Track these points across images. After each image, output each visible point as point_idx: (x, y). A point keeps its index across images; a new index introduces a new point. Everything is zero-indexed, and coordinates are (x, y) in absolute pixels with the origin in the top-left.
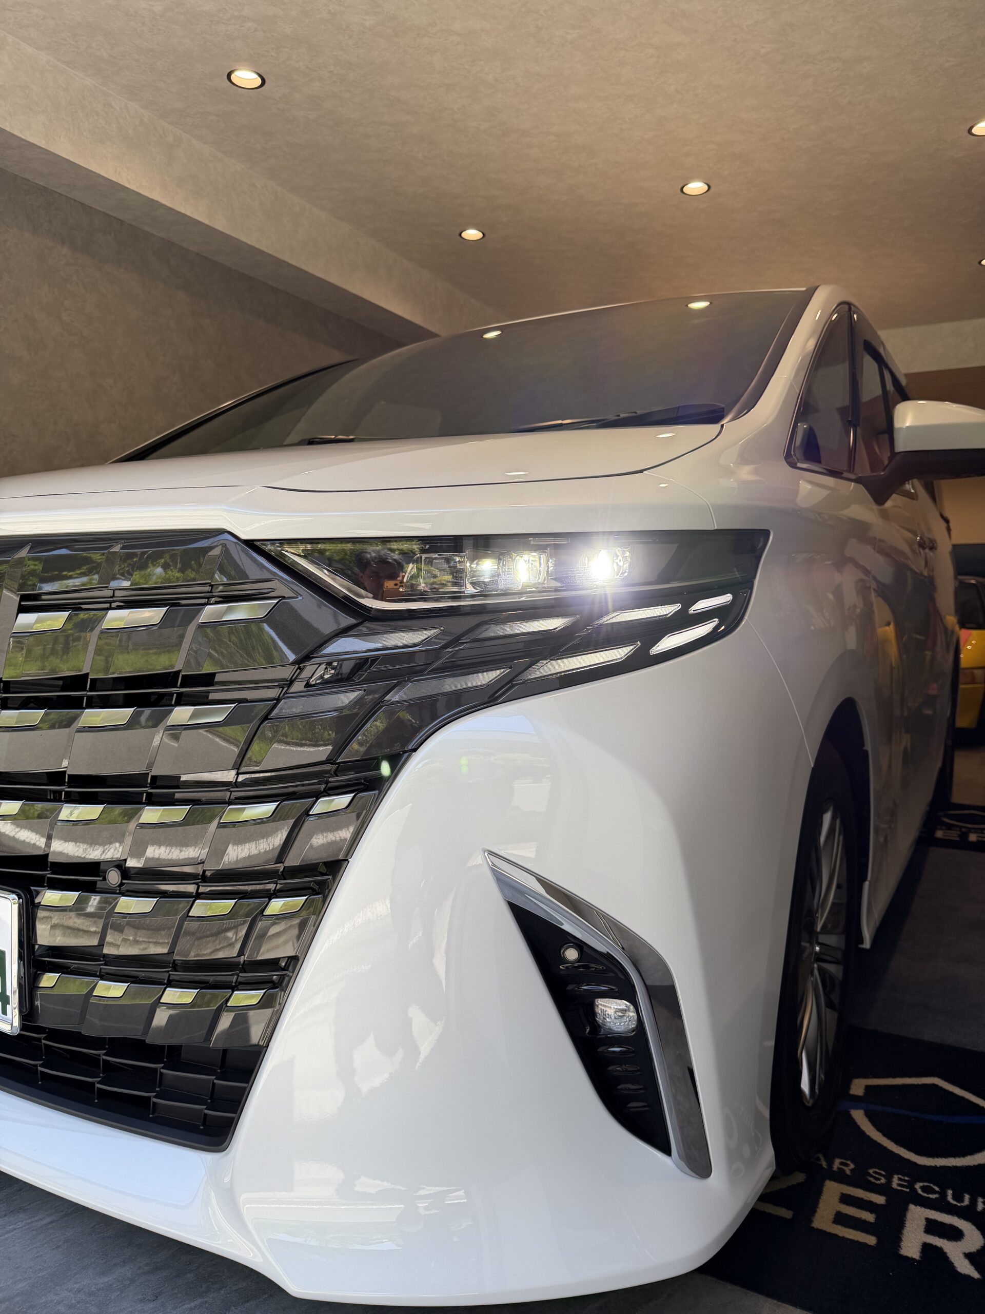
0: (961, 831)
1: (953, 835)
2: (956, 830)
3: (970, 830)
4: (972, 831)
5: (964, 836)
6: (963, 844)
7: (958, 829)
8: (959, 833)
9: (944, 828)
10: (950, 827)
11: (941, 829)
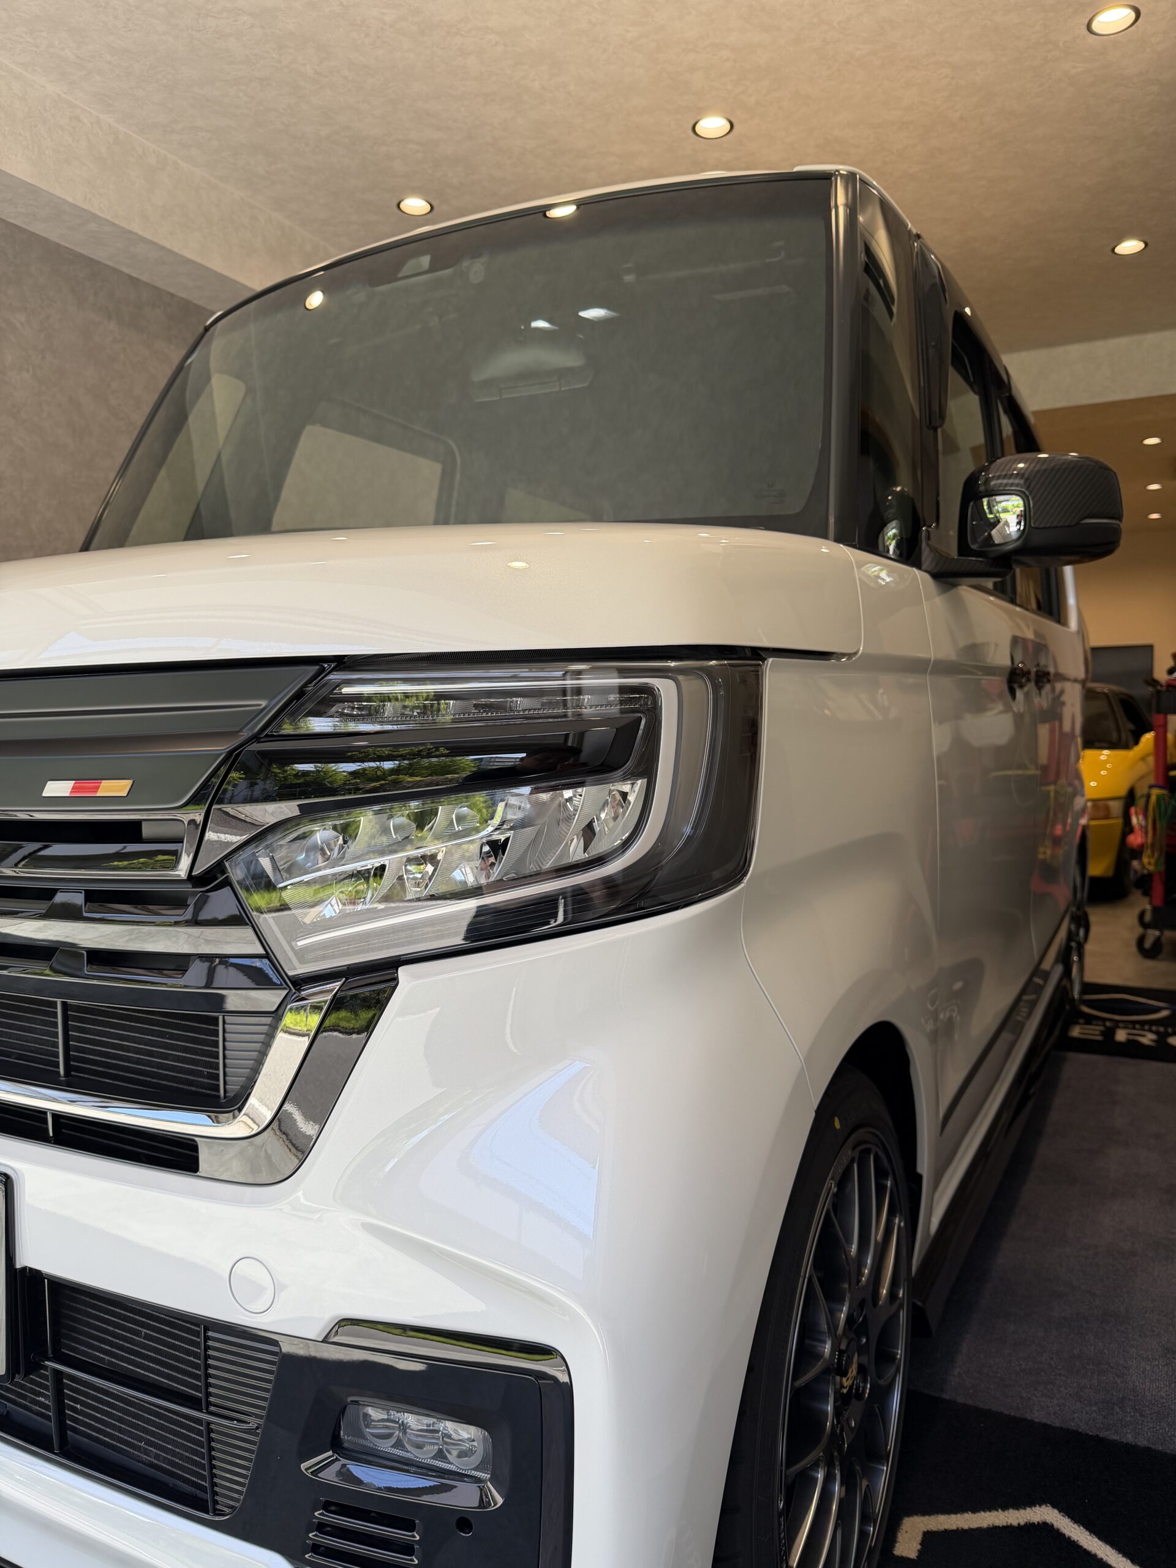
0: (1104, 1025)
1: (1094, 1032)
2: (1098, 1025)
3: (1117, 1025)
4: (1121, 1025)
5: (1109, 1033)
6: (1107, 1047)
7: (1100, 1023)
8: (1102, 1028)
9: (1081, 1021)
10: (1089, 1020)
11: (1077, 1023)
